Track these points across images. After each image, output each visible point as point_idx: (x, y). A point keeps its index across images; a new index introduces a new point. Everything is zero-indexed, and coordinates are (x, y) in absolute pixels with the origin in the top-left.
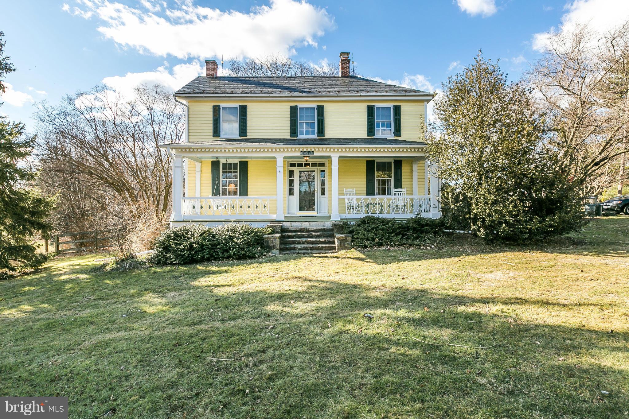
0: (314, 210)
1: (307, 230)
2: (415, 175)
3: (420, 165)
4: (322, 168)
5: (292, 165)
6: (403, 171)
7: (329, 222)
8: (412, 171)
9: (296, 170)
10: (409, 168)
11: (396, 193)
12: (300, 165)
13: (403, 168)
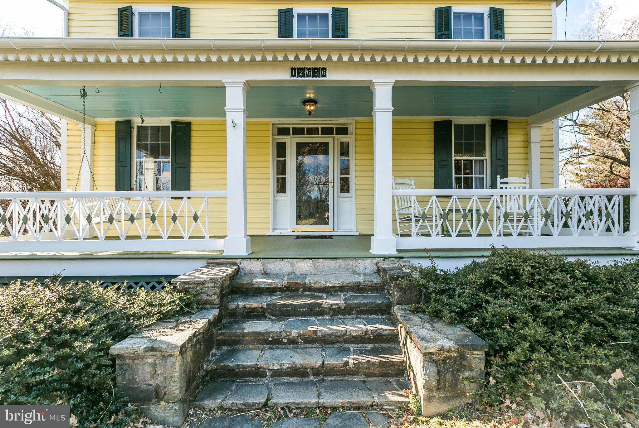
0: (327, 224)
1: (309, 290)
2: (535, 150)
3: (545, 131)
4: (344, 138)
5: (283, 131)
6: (509, 144)
7: (368, 261)
8: (527, 144)
9: (291, 142)
10: (521, 138)
11: (502, 186)
12: (298, 131)
13: (509, 138)
